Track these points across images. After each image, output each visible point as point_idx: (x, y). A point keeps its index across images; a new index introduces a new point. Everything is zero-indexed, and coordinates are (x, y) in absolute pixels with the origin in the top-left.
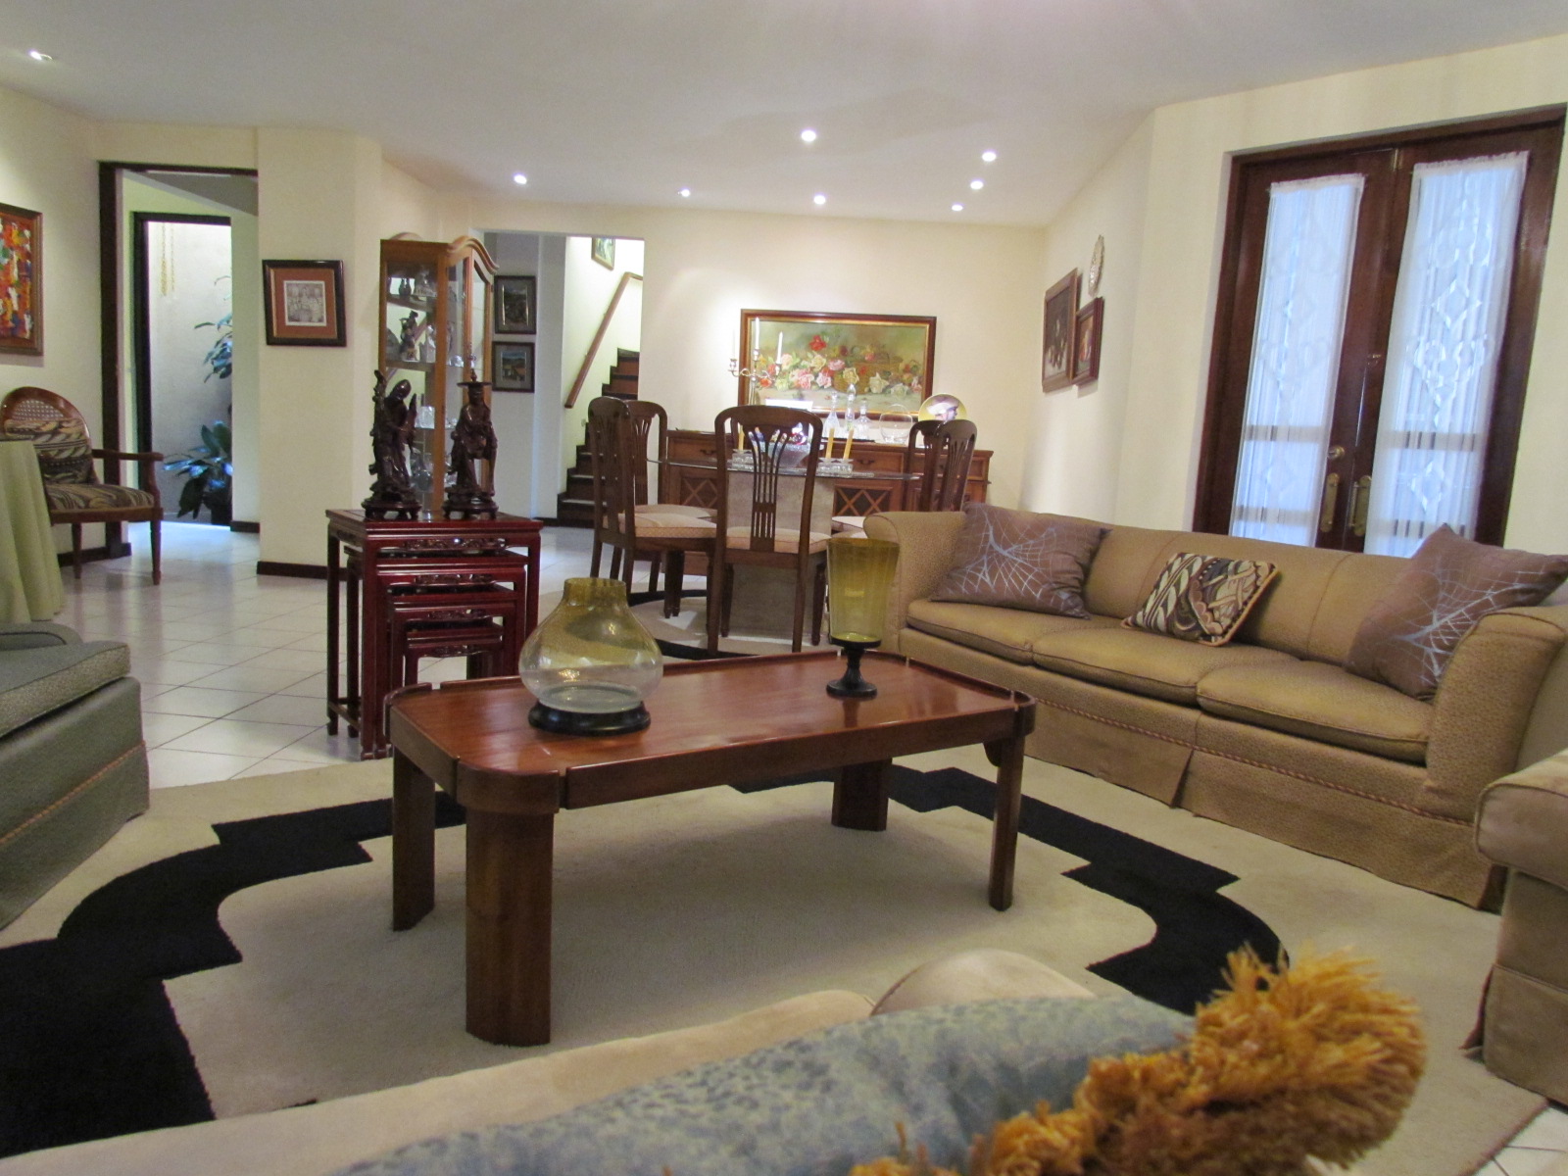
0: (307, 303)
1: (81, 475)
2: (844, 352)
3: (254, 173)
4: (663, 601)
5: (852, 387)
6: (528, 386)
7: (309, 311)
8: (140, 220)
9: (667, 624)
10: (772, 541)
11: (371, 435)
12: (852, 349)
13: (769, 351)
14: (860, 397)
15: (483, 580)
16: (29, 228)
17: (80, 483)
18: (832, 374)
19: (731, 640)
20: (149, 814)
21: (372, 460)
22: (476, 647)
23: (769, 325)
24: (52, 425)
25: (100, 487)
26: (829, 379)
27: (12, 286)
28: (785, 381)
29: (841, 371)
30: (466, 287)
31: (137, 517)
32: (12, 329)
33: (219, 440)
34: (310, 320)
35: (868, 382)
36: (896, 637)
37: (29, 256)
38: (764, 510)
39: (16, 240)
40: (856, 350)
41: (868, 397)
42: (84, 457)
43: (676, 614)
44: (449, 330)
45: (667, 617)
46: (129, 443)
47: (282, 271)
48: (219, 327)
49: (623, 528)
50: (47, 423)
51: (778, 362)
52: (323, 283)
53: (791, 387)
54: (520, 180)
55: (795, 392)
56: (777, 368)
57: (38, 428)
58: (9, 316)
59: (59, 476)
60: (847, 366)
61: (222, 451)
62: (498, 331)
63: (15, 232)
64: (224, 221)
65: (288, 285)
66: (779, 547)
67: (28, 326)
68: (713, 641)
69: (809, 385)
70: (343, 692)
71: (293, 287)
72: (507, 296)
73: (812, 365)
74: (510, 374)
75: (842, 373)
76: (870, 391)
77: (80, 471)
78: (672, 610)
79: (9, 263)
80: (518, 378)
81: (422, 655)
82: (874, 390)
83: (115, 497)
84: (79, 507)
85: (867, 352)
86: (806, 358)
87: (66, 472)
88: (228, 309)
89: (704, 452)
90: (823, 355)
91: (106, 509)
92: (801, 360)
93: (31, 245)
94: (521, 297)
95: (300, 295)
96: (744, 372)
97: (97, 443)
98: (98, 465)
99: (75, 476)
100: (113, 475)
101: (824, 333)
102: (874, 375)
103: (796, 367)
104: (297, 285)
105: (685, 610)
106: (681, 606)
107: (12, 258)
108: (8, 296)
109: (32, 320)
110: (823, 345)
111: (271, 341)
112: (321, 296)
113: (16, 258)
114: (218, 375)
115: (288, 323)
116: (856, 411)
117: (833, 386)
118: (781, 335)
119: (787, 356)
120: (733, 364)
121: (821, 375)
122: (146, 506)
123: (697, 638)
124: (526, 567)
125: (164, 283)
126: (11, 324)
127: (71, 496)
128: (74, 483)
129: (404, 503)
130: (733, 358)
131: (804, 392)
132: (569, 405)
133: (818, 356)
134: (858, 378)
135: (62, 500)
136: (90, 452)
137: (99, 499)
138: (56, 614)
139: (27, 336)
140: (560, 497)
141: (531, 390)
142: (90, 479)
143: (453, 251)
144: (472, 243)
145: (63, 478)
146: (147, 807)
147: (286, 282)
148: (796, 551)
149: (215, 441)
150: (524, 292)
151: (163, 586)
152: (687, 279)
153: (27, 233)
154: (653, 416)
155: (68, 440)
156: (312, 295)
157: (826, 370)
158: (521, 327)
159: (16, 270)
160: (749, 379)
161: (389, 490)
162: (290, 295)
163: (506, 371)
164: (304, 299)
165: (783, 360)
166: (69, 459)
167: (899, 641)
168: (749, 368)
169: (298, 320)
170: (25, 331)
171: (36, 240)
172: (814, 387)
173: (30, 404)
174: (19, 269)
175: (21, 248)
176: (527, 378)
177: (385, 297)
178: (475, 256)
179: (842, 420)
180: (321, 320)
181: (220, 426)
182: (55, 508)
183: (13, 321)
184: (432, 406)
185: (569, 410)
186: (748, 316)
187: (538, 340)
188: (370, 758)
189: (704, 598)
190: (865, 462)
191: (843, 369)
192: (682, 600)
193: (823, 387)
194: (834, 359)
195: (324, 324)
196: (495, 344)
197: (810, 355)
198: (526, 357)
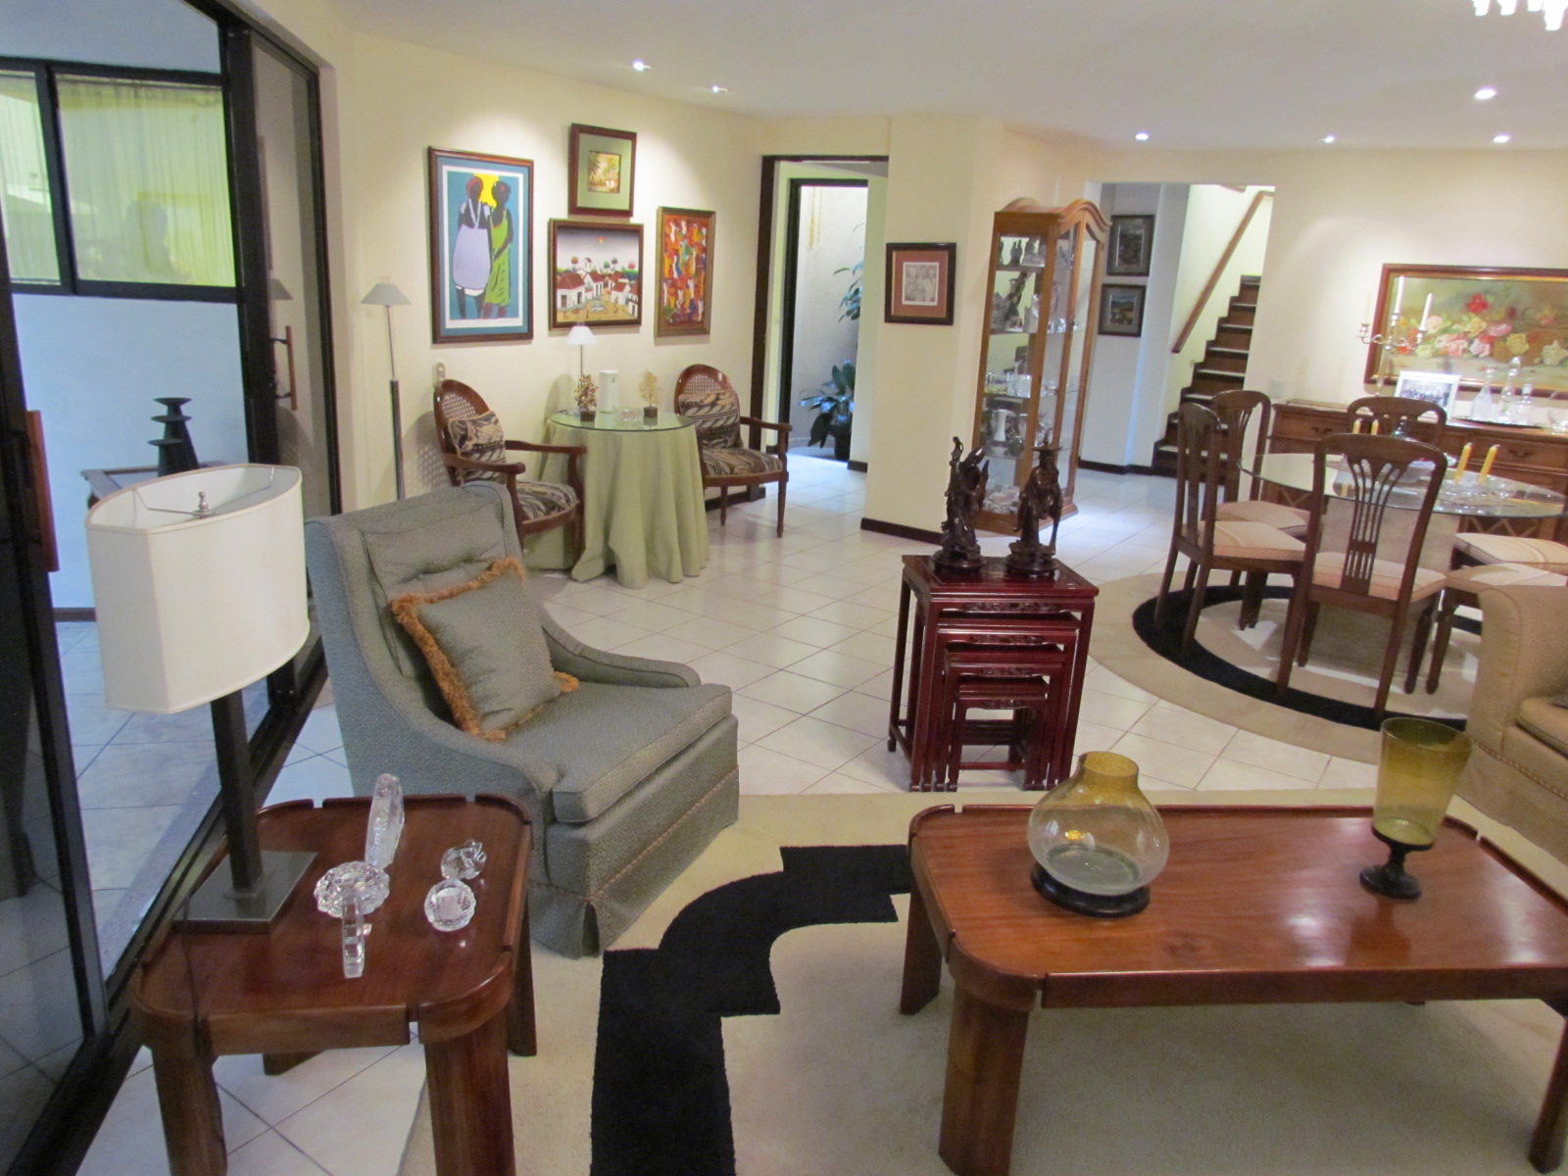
0: (921, 283)
1: (730, 440)
2: (1512, 314)
3: (885, 159)
4: (1240, 602)
5: (1516, 360)
6: (1135, 330)
7: (923, 291)
8: (795, 185)
9: (1238, 639)
10: (1367, 583)
11: (946, 495)
12: (1525, 311)
13: (1412, 312)
14: (1527, 369)
15: (1034, 641)
16: (706, 226)
17: (730, 447)
18: (1492, 341)
19: (1310, 673)
20: (737, 825)
21: (945, 518)
22: (1023, 703)
23: (1417, 282)
24: (712, 398)
25: (744, 453)
26: (1488, 346)
27: (690, 278)
28: (1429, 347)
29: (1504, 338)
30: (1075, 248)
31: (770, 479)
32: (689, 314)
33: (845, 378)
34: (923, 300)
35: (1540, 350)
36: (1500, 734)
37: (704, 250)
38: (1361, 548)
39: (696, 238)
40: (1530, 312)
41: (1538, 369)
42: (734, 425)
43: (1252, 626)
44: (1056, 290)
45: (1242, 628)
46: (771, 413)
47: (902, 253)
48: (854, 273)
49: (1201, 542)
50: (709, 395)
51: (1422, 328)
52: (937, 264)
53: (1436, 354)
54: (1142, 137)
55: (1440, 360)
56: (1419, 336)
57: (702, 401)
58: (687, 304)
59: (714, 442)
60: (1514, 331)
61: (848, 389)
62: (1110, 273)
63: (695, 232)
64: (863, 183)
65: (907, 266)
66: (1374, 591)
67: (700, 310)
68: (1285, 671)
69: (1460, 352)
70: (903, 715)
71: (910, 268)
72: (1124, 236)
73: (1466, 330)
74: (1117, 317)
75: (1505, 340)
76: (1542, 362)
77: (730, 436)
78: (1249, 619)
79: (689, 259)
80: (1126, 322)
81: (971, 706)
82: (1548, 361)
83: (753, 465)
84: (726, 473)
85: (1546, 314)
86: (1459, 321)
87: (720, 438)
88: (861, 256)
89: (1316, 429)
90: (1483, 318)
91: (746, 474)
92: (1453, 323)
93: (707, 241)
94: (1138, 237)
95: (917, 276)
96: (1378, 339)
97: (745, 411)
98: (745, 431)
99: (726, 441)
100: (755, 442)
101: (1487, 292)
102: (1551, 343)
103: (1444, 331)
104: (915, 266)
105: (1265, 619)
106: (1262, 612)
107: (692, 254)
108: (688, 287)
109: (704, 304)
110: (1484, 305)
111: (890, 318)
112: (935, 276)
113: (694, 254)
114: (850, 318)
115: (904, 302)
116: (1517, 386)
117: (1491, 355)
118: (1430, 296)
119: (1435, 319)
120: (1364, 329)
121: (1477, 341)
122: (777, 470)
123: (1269, 664)
124: (1077, 631)
125: (812, 237)
126: (688, 311)
127: (721, 464)
128: (724, 447)
129: (970, 561)
130: (1365, 322)
131: (1452, 361)
132: (1176, 350)
133: (1476, 319)
134: (1527, 347)
135: (714, 467)
136: (738, 419)
137: (741, 467)
138: (702, 568)
139: (700, 319)
140: (1157, 445)
141: (1138, 334)
142: (737, 444)
143: (1064, 220)
144: (1085, 206)
145: (716, 444)
146: (736, 818)
147: (905, 264)
148: (1394, 597)
149: (843, 379)
150: (1141, 232)
151: (787, 538)
152: (1321, 228)
153: (704, 231)
154: (1255, 405)
155: (723, 411)
156: (927, 276)
157: (1484, 336)
158: (1133, 268)
159: (694, 264)
160: (1382, 346)
161: (957, 549)
162: (908, 276)
163: (1114, 314)
164: (920, 280)
165: (1427, 324)
166: (722, 427)
167: (1503, 740)
168: (1384, 335)
169: (913, 300)
170: (698, 315)
171: (710, 238)
172: (1466, 355)
173: (697, 379)
174: (697, 263)
175: (699, 245)
176: (1135, 322)
177: (995, 264)
178: (1088, 218)
179: (1497, 396)
180: (933, 300)
181: (848, 365)
182: (708, 474)
183: (690, 308)
184: (1030, 374)
185: (1176, 355)
186: (1390, 272)
187: (1151, 283)
188: (917, 790)
189: (1286, 601)
190: (1520, 454)
191: (1508, 335)
192: (1265, 602)
193: (1477, 356)
194: (1498, 323)
195: (935, 303)
196: (1106, 287)
197: (1465, 318)
198: (1135, 301)
